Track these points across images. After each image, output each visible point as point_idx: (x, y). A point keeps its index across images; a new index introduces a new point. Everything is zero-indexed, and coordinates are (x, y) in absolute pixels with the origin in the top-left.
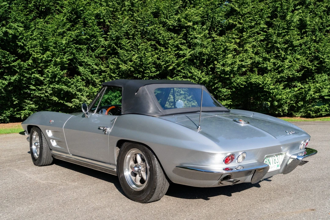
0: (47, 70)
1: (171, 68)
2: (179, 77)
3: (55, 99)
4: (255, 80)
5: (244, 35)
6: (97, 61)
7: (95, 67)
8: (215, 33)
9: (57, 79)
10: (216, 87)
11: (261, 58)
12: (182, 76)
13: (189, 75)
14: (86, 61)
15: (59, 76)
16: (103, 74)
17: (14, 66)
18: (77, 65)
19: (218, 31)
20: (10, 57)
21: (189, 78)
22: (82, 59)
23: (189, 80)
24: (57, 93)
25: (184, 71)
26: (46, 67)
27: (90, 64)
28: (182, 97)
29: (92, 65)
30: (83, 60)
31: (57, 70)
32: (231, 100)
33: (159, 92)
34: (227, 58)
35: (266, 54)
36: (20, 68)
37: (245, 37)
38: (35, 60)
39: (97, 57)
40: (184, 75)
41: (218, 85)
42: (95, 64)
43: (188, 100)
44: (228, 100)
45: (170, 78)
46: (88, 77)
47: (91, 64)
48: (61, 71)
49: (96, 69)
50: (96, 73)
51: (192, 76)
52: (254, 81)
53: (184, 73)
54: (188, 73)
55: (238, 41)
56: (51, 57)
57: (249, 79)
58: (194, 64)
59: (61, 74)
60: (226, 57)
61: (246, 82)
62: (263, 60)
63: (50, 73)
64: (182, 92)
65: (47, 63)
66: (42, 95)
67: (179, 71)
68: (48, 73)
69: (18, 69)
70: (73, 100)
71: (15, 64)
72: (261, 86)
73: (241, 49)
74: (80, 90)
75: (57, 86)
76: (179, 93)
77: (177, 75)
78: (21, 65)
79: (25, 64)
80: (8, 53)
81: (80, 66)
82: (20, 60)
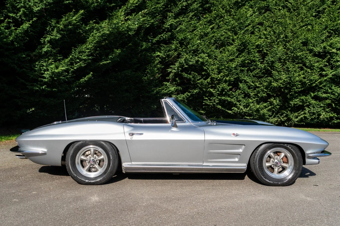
0: (219, 86)
1: (314, 85)
2: (320, 92)
3: (220, 107)
6: (254, 79)
9: (224, 93)
12: (323, 92)
13: (330, 91)
14: (245, 79)
15: (226, 91)
16: (257, 89)
17: (198, 83)
18: (238, 82)
20: (197, 77)
21: (329, 93)
23: (329, 95)
24: (222, 102)
25: (325, 88)
26: (218, 84)
29: (250, 83)
30: (243, 79)
31: (225, 85)
33: (300, 104)
36: (202, 84)
38: (212, 79)
39: (254, 76)
40: (325, 91)
42: (252, 82)
43: (327, 112)
45: (311, 93)
47: (249, 81)
48: (228, 87)
49: (252, 85)
50: (252, 88)
51: (332, 92)
53: (325, 89)
54: (328, 89)
56: (223, 77)
58: (334, 82)
59: (227, 89)
63: (220, 88)
65: (220, 81)
66: (211, 104)
67: (321, 88)
69: (200, 85)
70: (232, 108)
71: (199, 81)
74: (239, 101)
75: (223, 98)
76: (319, 105)
77: (319, 91)
78: (203, 82)
79: (205, 82)
80: (197, 74)
81: (241, 83)
82: (203, 79)
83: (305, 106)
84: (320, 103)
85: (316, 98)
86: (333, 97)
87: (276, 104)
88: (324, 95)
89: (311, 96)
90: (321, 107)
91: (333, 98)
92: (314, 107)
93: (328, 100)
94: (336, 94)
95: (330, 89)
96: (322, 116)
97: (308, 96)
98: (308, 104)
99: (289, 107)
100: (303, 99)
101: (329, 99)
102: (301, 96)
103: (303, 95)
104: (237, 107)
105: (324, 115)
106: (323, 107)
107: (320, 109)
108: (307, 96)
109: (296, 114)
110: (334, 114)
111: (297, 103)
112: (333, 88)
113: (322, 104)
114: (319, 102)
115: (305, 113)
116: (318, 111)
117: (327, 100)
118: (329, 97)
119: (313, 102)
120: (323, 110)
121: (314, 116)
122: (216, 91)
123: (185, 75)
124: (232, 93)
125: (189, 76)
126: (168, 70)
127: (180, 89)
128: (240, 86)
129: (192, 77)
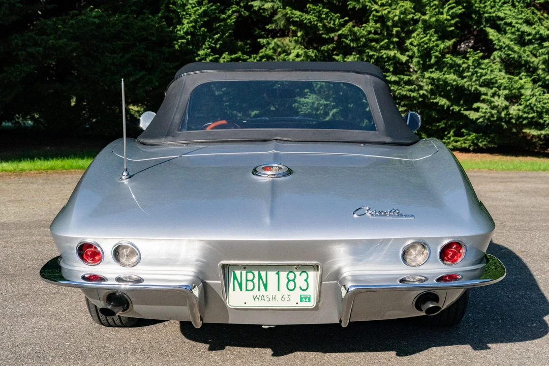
0: (410, 40)
6: (527, 13)
7: (525, 28)
9: (433, 60)
14: (501, 14)
15: (437, 54)
17: (346, 37)
18: (485, 26)
20: (331, 19)
22: (494, 12)
26: (409, 34)
27: (511, 23)
29: (517, 25)
30: (494, 15)
31: (432, 39)
36: (356, 39)
38: (382, 20)
39: (528, 5)
42: (524, 22)
46: (510, 52)
47: (514, 21)
48: (439, 42)
49: (529, 34)
50: (530, 42)
56: (412, 13)
59: (438, 49)
63: (415, 46)
65: (406, 26)
68: (412, 47)
69: (352, 41)
70: (475, 106)
71: (344, 30)
74: (489, 84)
75: (436, 75)
78: (355, 33)
79: (361, 31)
80: (325, 10)
81: (492, 28)
82: (351, 24)
104: (484, 101)
122: (408, 56)
123: (292, 14)
124: (454, 59)
125: (306, 19)
126: (252, 3)
127: (313, 55)
128: (491, 37)
129: (317, 21)
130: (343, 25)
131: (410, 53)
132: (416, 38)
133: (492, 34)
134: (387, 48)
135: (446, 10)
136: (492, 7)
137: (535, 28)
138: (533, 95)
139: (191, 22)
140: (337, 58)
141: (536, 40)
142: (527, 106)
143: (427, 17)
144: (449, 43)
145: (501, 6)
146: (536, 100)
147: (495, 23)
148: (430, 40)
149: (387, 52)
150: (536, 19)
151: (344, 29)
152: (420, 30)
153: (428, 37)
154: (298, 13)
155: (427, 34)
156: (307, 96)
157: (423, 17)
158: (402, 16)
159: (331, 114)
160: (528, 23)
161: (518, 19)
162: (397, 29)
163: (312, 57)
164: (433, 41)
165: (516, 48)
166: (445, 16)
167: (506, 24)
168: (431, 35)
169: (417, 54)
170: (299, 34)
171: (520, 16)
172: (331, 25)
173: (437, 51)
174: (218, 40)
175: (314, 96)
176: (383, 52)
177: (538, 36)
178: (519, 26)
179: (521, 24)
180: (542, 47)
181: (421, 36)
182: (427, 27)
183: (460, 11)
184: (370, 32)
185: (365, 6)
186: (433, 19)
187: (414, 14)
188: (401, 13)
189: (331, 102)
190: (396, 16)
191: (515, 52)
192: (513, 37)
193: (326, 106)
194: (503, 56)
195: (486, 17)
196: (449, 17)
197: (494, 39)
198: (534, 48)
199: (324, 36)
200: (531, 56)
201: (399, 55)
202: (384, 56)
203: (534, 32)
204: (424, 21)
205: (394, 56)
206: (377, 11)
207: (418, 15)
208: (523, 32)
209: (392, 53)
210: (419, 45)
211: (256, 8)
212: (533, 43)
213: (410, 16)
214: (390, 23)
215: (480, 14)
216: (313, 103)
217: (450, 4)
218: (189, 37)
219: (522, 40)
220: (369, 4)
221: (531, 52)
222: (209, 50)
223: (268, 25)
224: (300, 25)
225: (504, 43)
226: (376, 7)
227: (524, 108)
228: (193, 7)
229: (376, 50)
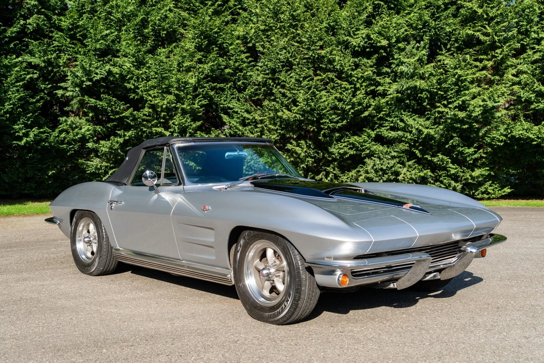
0: (173, 121)
1: (366, 113)
2: (384, 128)
4: (521, 132)
5: (497, 53)
6: (247, 106)
7: (246, 115)
8: (447, 52)
9: (188, 135)
10: (450, 144)
11: (531, 92)
12: (388, 127)
13: (402, 124)
14: (231, 106)
15: (191, 131)
16: (259, 126)
17: (127, 117)
18: (220, 113)
19: (452, 49)
20: (118, 105)
21: (400, 129)
22: (226, 104)
23: (400, 133)
25: (391, 120)
26: (171, 117)
27: (237, 111)
28: (395, 161)
29: (241, 113)
30: (226, 106)
31: (187, 120)
32: (488, 168)
33: (352, 153)
34: (465, 95)
35: (539, 85)
36: (135, 119)
37: (498, 56)
38: (153, 107)
39: (247, 100)
40: (392, 125)
41: (454, 141)
42: (245, 111)
43: (409, 166)
44: (483, 168)
45: (368, 131)
46: (237, 131)
47: (239, 111)
48: (192, 123)
49: (248, 119)
50: (249, 124)
51: (405, 128)
52: (519, 135)
53: (392, 122)
54: (398, 121)
55: (490, 64)
57: (509, 131)
58: (407, 108)
59: (192, 127)
60: (462, 93)
61: (506, 136)
62: (536, 96)
63: (176, 125)
64: (394, 154)
65: (170, 111)
67: (381, 119)
69: (131, 121)
71: (126, 114)
72: (535, 143)
73: (497, 77)
76: (389, 154)
77: (381, 126)
78: (135, 116)
79: (139, 114)
80: (114, 99)
81: (225, 115)
82: (132, 109)
83: (365, 158)
84: (389, 150)
85: (379, 139)
86: (409, 137)
87: (303, 154)
88: (393, 134)
89: (369, 136)
90: (393, 157)
91: (410, 139)
92: (379, 158)
93: (402, 143)
94: (414, 131)
95: (400, 121)
96: (402, 175)
97: (363, 136)
98: (368, 152)
99: (334, 160)
100: (353, 144)
101: (404, 141)
102: (350, 138)
103: (354, 135)
105: (405, 174)
106: (399, 157)
107: (393, 162)
108: (361, 137)
109: (353, 173)
110: (425, 172)
111: (343, 150)
112: (405, 118)
113: (394, 152)
114: (388, 147)
115: (367, 172)
116: (389, 166)
117: (400, 143)
118: (403, 137)
119: (377, 148)
120: (398, 163)
121: (386, 176)
122: (170, 132)
123: (89, 100)
124: (202, 134)
125: (99, 104)
126: (56, 91)
127: (100, 130)
128: (224, 120)
129: (107, 106)
130: (126, 110)
131: (172, 130)
132: (177, 120)
133: (225, 118)
134: (156, 126)
135: (197, 102)
136: (225, 101)
137: (252, 115)
138: (252, 159)
139: (11, 104)
140: (119, 132)
141: (252, 123)
142: (248, 166)
143: (184, 106)
144: (198, 123)
145: (230, 100)
146: (254, 162)
147: (226, 111)
148: (186, 121)
149: (156, 129)
150: (253, 109)
151: (126, 112)
152: (179, 114)
153: (185, 119)
154: (93, 100)
155: (184, 118)
156: (92, 160)
157: (182, 106)
158: (168, 105)
159: (110, 173)
160: (248, 112)
161: (242, 109)
162: (164, 113)
163: (99, 131)
164: (189, 123)
165: (241, 128)
166: (196, 106)
167: (234, 112)
168: (187, 118)
169: (177, 131)
170: (91, 115)
171: (243, 107)
172: (118, 110)
173: (190, 129)
174: (29, 118)
175: (98, 160)
176: (154, 129)
177: (254, 120)
178: (243, 114)
179: (243, 112)
180: (256, 127)
181: (181, 118)
182: (184, 112)
183: (206, 103)
184: (144, 115)
185: (142, 97)
186: (189, 107)
187: (176, 104)
188: (168, 103)
189: (111, 164)
190: (164, 104)
191: (239, 130)
192: (238, 120)
193: (106, 167)
194: (232, 133)
195: (221, 107)
196: (199, 107)
197: (226, 121)
198: (251, 128)
199: (111, 117)
200: (249, 133)
201: (163, 131)
202: (154, 132)
203: (251, 118)
204: (183, 109)
205: (161, 132)
206: (151, 101)
207: (179, 105)
208: (245, 118)
209: (159, 130)
210: (179, 124)
211: (60, 96)
212: (251, 125)
213: (174, 105)
214: (159, 110)
215: (218, 105)
216: (97, 165)
217: (199, 98)
218: (8, 115)
219: (244, 123)
220: (146, 96)
221: (249, 130)
222: (23, 126)
223: (65, 107)
224: (94, 109)
225: (233, 124)
226: (150, 98)
227: (246, 168)
228: (13, 94)
229: (148, 128)
